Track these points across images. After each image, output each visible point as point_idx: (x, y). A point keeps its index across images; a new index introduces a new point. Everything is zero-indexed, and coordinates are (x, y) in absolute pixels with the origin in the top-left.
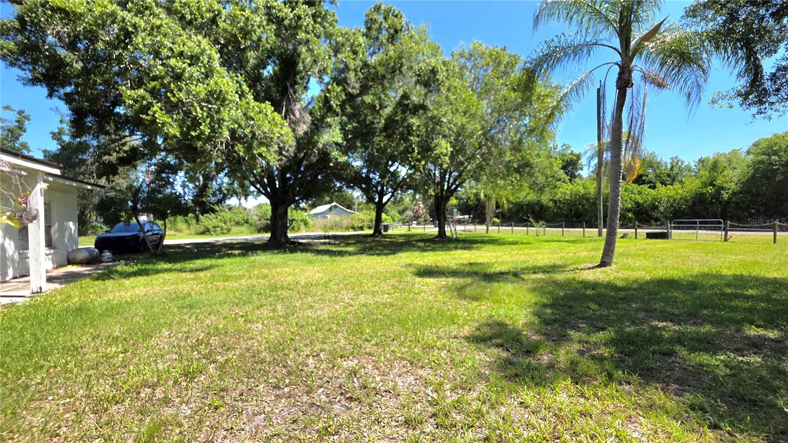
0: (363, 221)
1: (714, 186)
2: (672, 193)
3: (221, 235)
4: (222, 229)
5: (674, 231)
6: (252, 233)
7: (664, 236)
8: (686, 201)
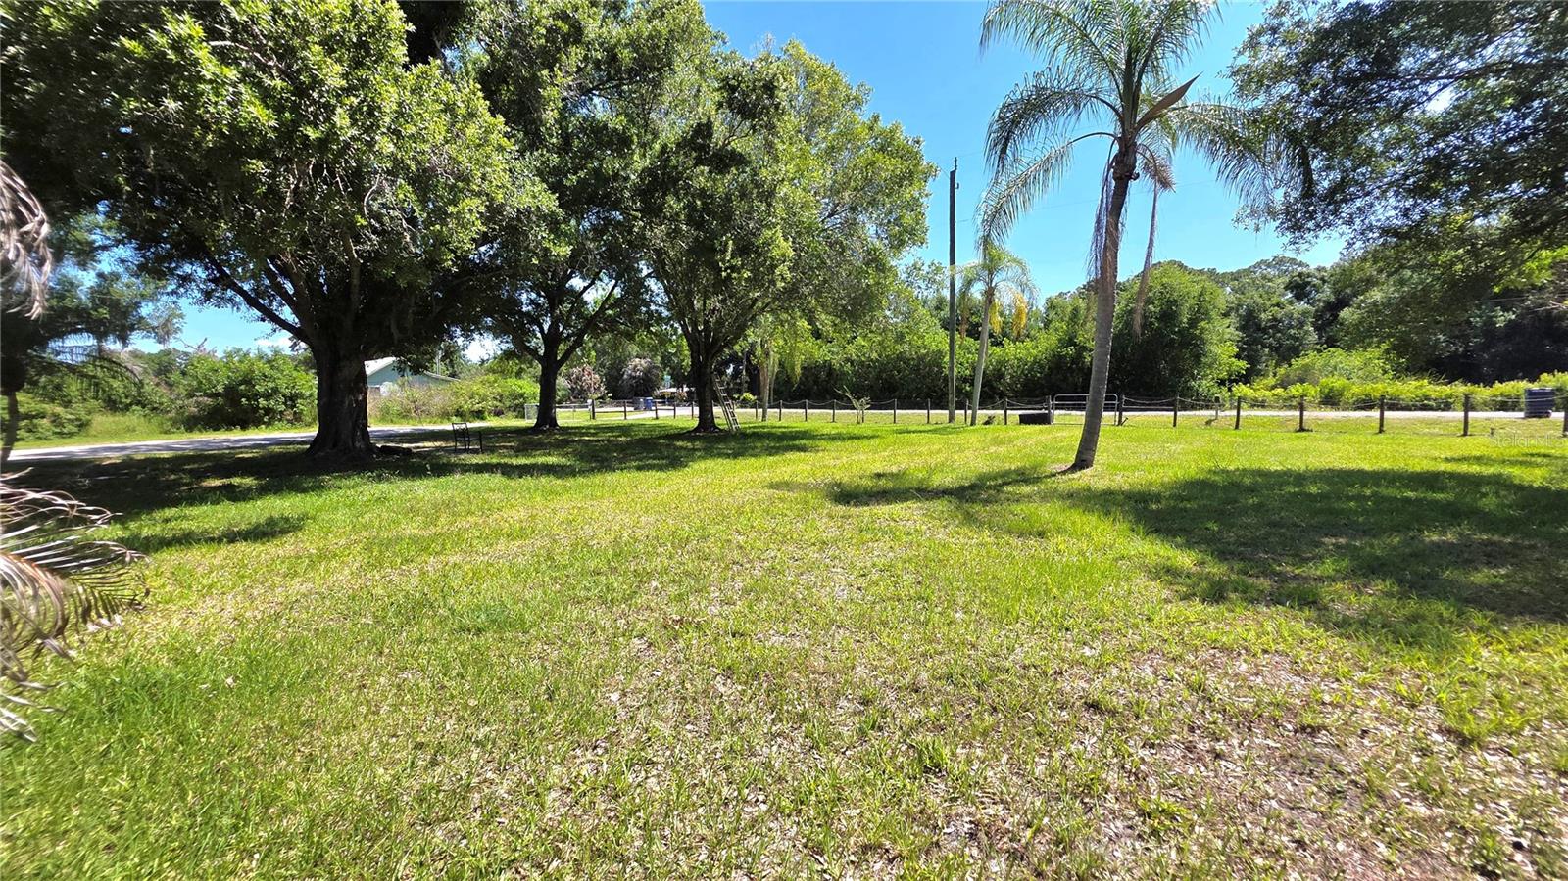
0: (484, 399)
1: (1075, 344)
2: (1022, 354)
3: (57, 440)
4: (56, 420)
5: (1057, 412)
6: (166, 432)
7: (1044, 419)
8: (1041, 367)
